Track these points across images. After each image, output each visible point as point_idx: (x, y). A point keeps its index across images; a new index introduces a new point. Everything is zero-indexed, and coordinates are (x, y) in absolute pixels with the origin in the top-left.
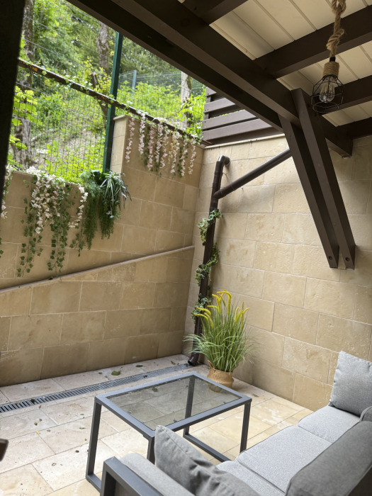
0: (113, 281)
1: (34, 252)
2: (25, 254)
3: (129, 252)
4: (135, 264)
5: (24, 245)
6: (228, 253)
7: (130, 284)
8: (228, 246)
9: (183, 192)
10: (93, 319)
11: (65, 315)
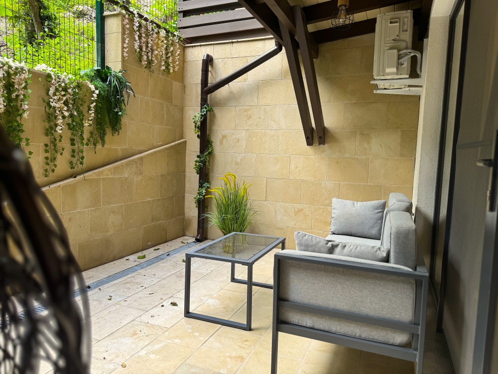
0: (126, 175)
1: (56, 152)
2: (48, 155)
3: (134, 148)
4: (141, 158)
5: (46, 145)
6: (221, 143)
7: (140, 178)
8: (220, 136)
9: (172, 88)
10: (114, 212)
11: (91, 210)
